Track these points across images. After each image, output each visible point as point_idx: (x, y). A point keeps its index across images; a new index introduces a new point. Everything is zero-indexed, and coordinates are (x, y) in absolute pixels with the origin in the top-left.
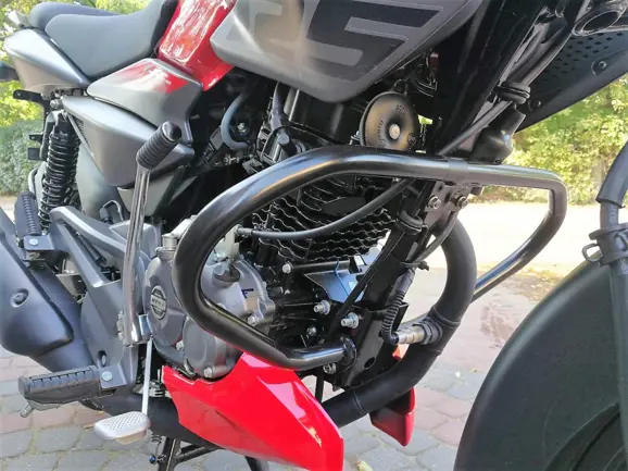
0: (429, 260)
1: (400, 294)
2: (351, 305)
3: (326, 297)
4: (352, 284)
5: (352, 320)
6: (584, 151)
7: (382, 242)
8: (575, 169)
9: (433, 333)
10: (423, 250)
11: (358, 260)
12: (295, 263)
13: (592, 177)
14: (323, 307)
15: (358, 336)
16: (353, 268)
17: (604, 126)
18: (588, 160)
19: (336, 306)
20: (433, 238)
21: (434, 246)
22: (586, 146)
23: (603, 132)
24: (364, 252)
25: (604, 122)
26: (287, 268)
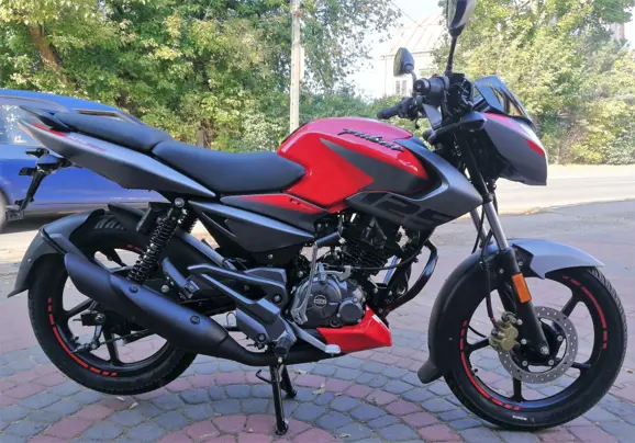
6: (189, 123)
17: (203, 101)
18: (193, 130)
22: (190, 119)
23: (203, 106)
25: (203, 97)
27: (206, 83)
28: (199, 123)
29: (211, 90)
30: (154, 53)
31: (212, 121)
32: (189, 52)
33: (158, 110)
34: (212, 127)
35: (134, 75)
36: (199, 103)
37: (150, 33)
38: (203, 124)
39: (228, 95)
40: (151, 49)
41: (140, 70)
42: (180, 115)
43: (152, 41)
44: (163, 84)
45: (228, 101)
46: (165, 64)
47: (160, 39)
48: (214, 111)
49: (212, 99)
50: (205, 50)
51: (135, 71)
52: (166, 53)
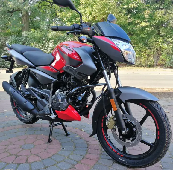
0: (90, 95)
1: (87, 99)
2: (81, 100)
3: (78, 100)
4: (81, 98)
5: (81, 102)
6: (151, 49)
7: (85, 92)
8: (148, 56)
9: (91, 103)
10: (90, 94)
11: (82, 95)
12: (74, 96)
13: (154, 58)
14: (78, 101)
15: (82, 104)
16: (81, 96)
17: (158, 41)
18: (152, 52)
19: (79, 101)
20: (91, 92)
21: (91, 93)
22: (152, 48)
23: (157, 43)
24: (82, 94)
25: (157, 39)
26: (73, 96)
27: (159, 34)
28: (155, 49)
29: (161, 36)
30: (139, 25)
31: (161, 48)
32: (153, 23)
33: (139, 45)
34: (161, 50)
35: (132, 33)
36: (156, 41)
37: (138, 18)
38: (157, 49)
39: (168, 38)
40: (138, 24)
41: (134, 31)
42: (148, 47)
43: (139, 21)
44: (142, 35)
45: (168, 40)
46: (143, 28)
47: (142, 20)
48: (162, 45)
49: (161, 40)
50: (159, 21)
51: (132, 32)
52: (144, 24)
